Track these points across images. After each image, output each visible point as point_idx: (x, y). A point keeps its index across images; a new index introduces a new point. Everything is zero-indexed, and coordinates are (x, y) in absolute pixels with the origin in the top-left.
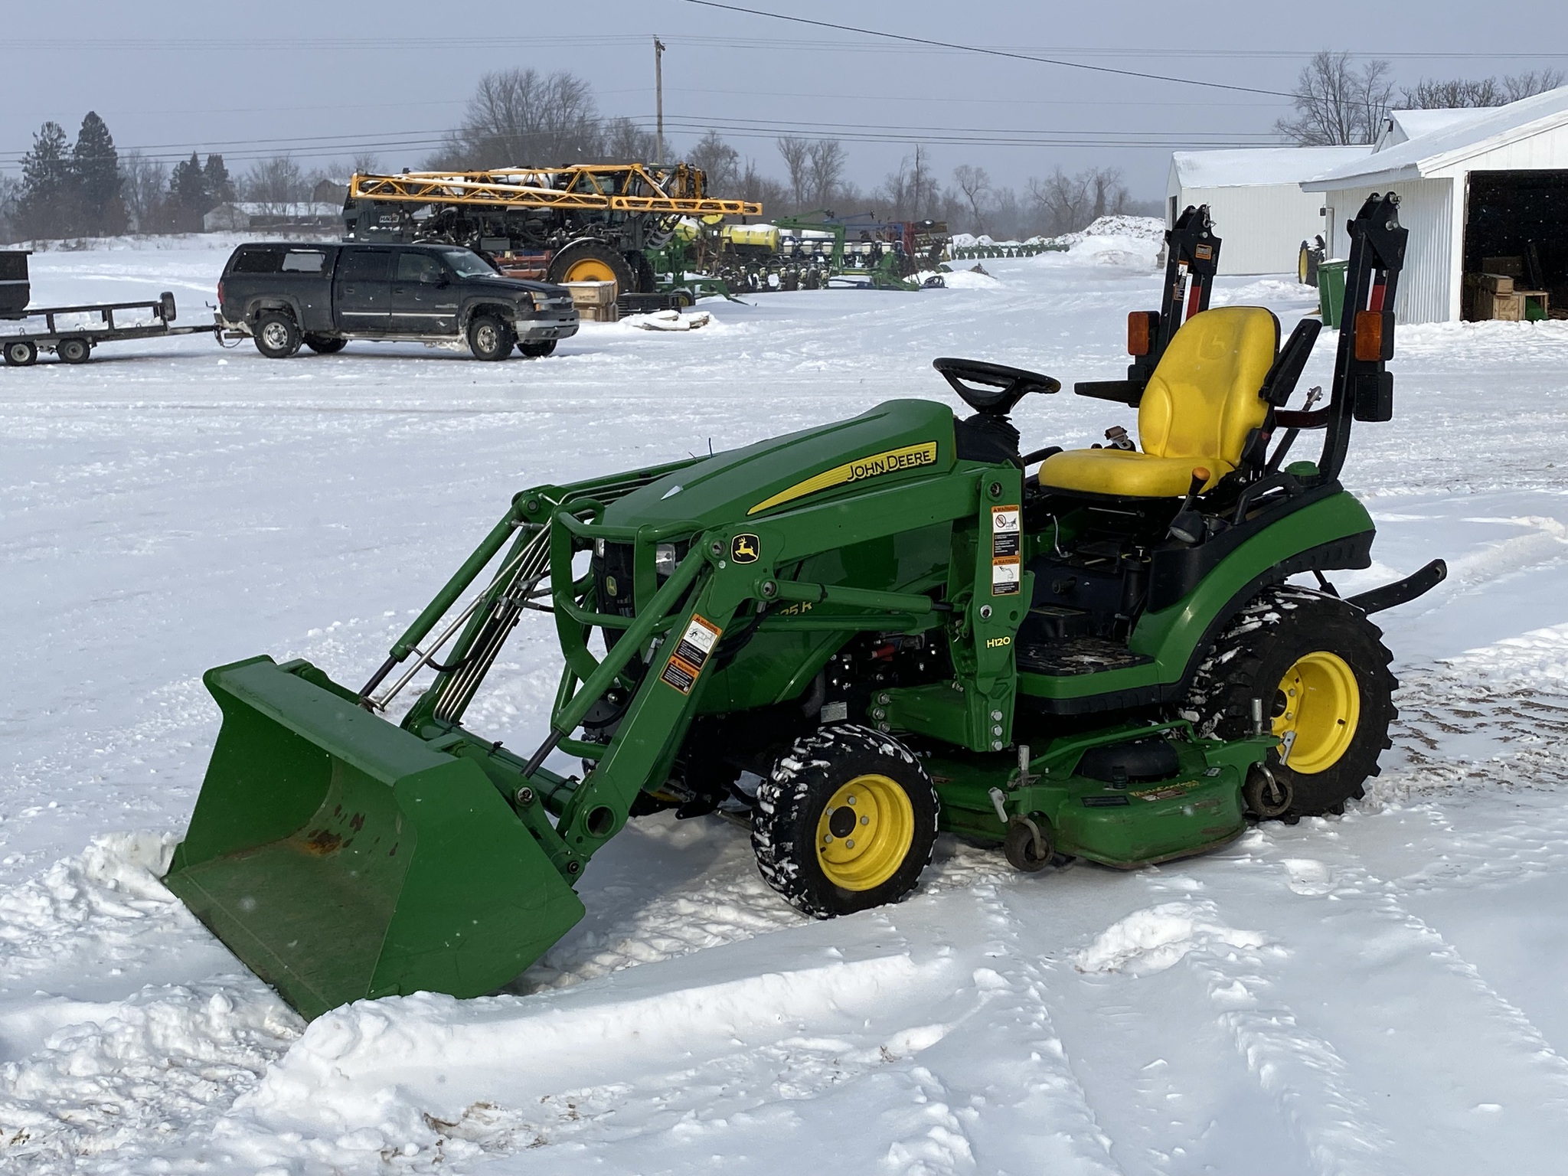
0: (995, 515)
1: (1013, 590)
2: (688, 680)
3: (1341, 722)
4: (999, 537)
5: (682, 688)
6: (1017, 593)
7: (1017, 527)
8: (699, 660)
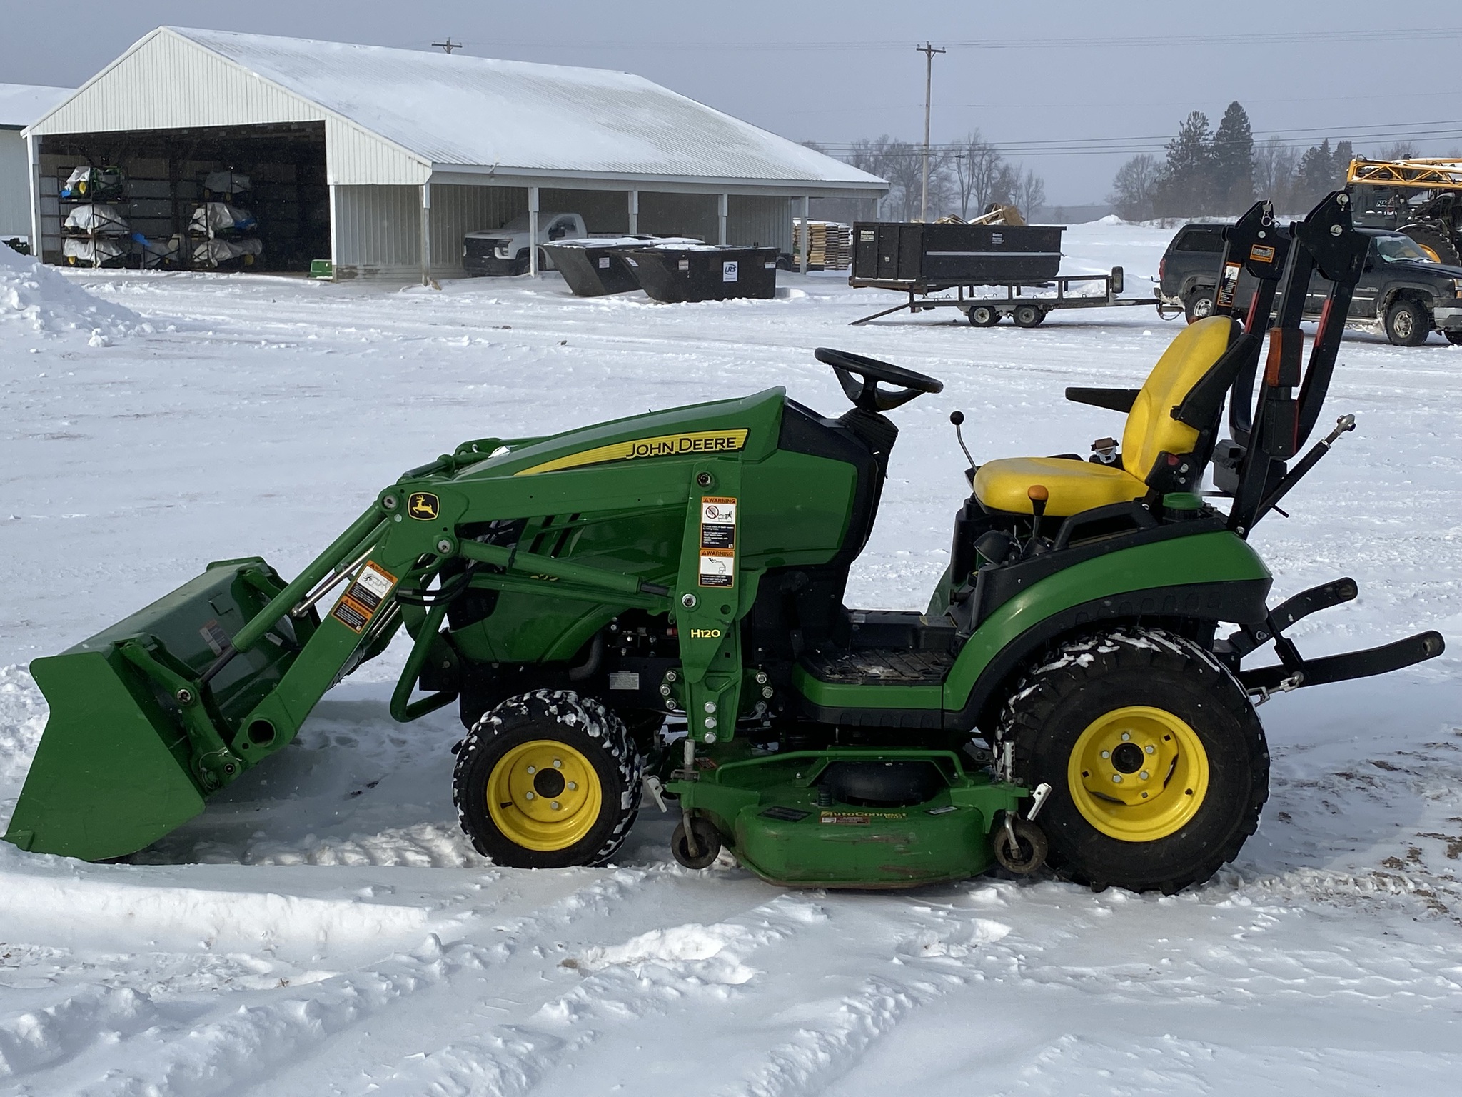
0: (705, 506)
1: (725, 584)
2: (361, 620)
3: (1189, 792)
4: (709, 528)
5: (354, 627)
6: (729, 587)
7: (732, 520)
8: (373, 604)
